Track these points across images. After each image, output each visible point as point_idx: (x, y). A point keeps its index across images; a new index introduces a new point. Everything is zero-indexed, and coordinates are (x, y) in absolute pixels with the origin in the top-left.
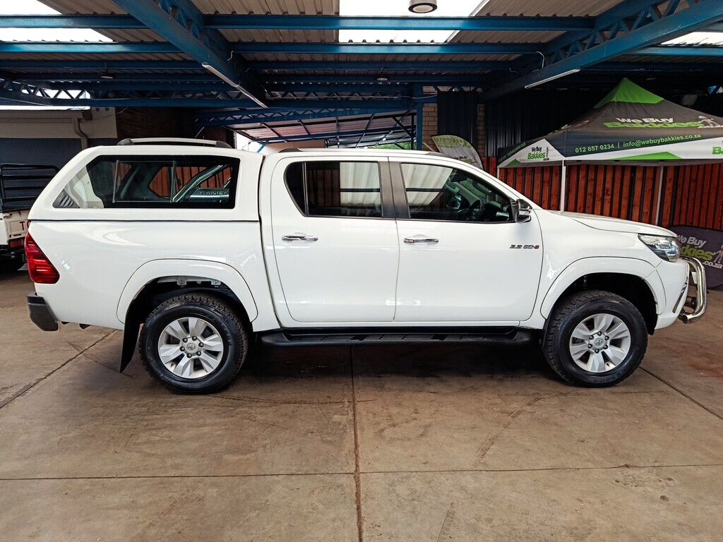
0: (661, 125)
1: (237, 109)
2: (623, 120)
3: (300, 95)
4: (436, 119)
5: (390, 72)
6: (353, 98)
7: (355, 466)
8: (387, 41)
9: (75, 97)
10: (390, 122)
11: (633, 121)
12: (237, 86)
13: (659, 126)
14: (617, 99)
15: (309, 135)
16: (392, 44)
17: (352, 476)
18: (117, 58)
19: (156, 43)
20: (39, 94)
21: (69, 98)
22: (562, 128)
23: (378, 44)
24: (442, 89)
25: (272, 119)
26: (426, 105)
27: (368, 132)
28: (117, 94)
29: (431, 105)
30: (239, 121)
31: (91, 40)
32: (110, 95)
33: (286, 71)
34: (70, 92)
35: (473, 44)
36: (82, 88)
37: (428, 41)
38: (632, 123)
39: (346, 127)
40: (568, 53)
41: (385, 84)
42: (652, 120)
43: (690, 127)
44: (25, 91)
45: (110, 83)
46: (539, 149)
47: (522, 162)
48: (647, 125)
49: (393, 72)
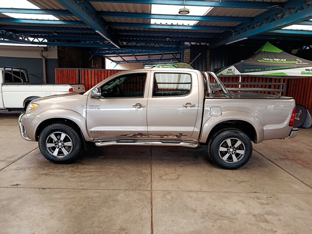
0: (281, 62)
1: (107, 48)
2: (266, 59)
3: (134, 44)
4: (190, 56)
5: (171, 36)
6: (156, 46)
7: (151, 188)
8: (170, 24)
9: (41, 41)
10: (171, 56)
11: (270, 59)
12: (108, 40)
13: (280, 62)
14: (264, 50)
15: (137, 60)
16: (172, 25)
17: (149, 191)
18: (60, 26)
19: (76, 21)
20: (26, 39)
21: (38, 41)
22: (241, 61)
23: (166, 25)
24: (192, 43)
25: (122, 53)
26: (186, 50)
27: (161, 60)
28: (58, 41)
29: (187, 50)
30: (108, 54)
31: (50, 19)
32: (56, 41)
33: (129, 34)
34: (38, 39)
35: (205, 26)
36: (44, 37)
37: (187, 24)
38: (269, 60)
39: (153, 57)
40: (243, 31)
41: (169, 41)
42: (277, 60)
43: (292, 63)
44: (21, 38)
45: (56, 36)
46: (231, 70)
47: (224, 75)
48: (275, 62)
49: (172, 36)
